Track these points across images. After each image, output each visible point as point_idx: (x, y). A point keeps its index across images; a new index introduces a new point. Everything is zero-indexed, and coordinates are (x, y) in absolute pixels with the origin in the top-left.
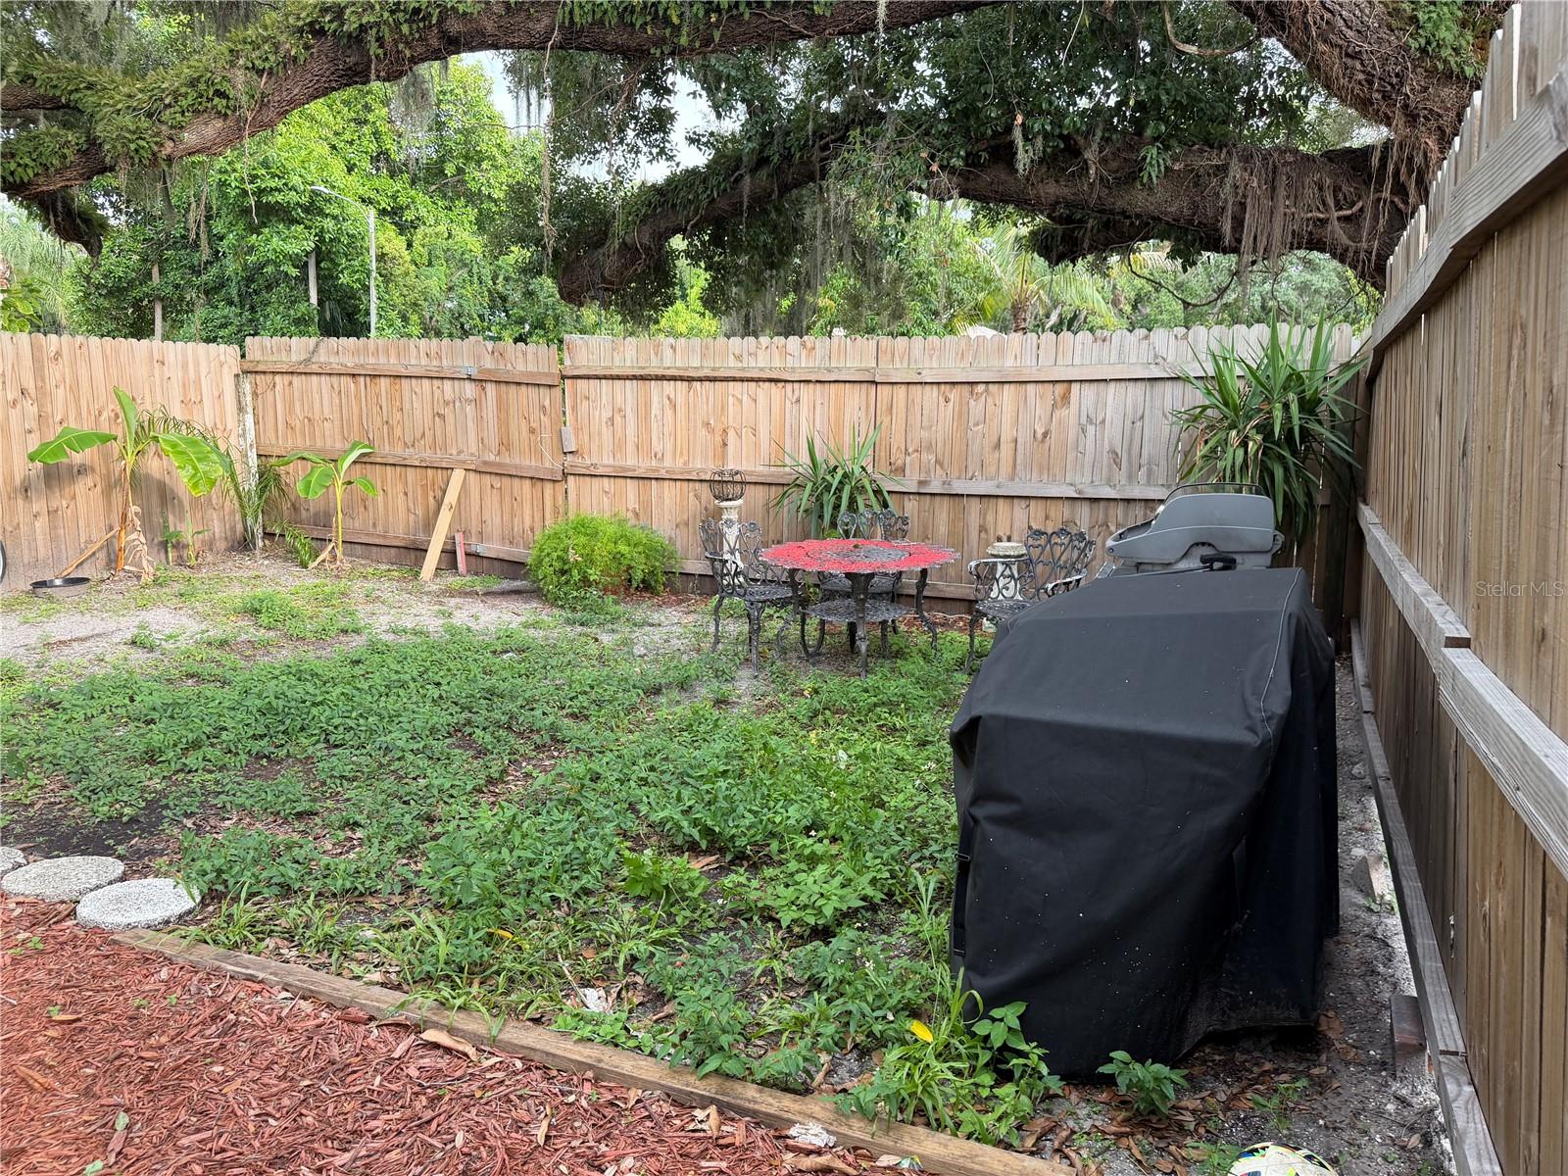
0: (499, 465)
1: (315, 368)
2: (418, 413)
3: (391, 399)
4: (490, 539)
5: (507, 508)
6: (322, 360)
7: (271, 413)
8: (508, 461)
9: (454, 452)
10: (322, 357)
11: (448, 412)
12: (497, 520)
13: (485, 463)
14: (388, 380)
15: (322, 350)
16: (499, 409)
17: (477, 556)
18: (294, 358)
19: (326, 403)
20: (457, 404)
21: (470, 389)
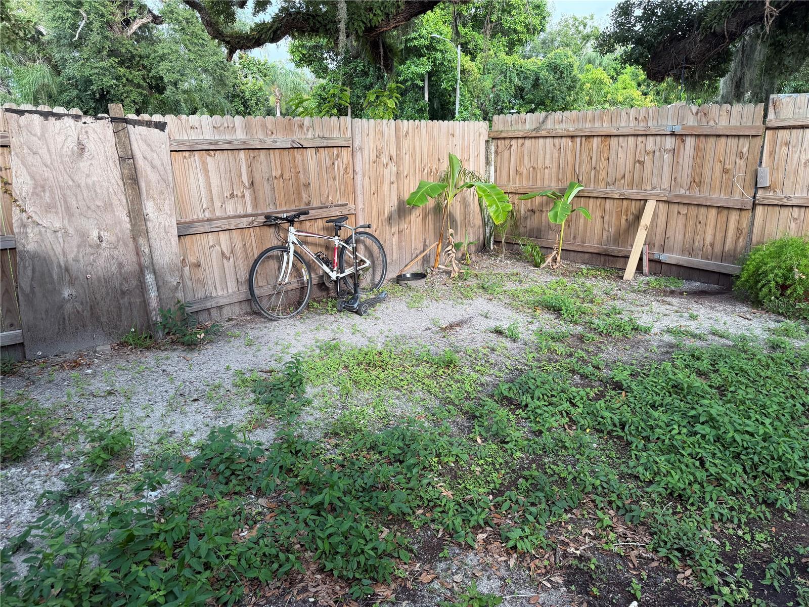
0: (689, 197)
1: (544, 133)
2: (621, 161)
3: (600, 152)
4: (671, 251)
5: (690, 229)
6: (549, 127)
7: (506, 165)
8: (697, 194)
9: (648, 188)
10: (549, 125)
11: (647, 159)
12: (679, 237)
13: (676, 196)
14: (600, 139)
15: (549, 121)
16: (696, 156)
17: (659, 262)
18: (527, 127)
19: (548, 156)
20: (657, 153)
21: (669, 142)
